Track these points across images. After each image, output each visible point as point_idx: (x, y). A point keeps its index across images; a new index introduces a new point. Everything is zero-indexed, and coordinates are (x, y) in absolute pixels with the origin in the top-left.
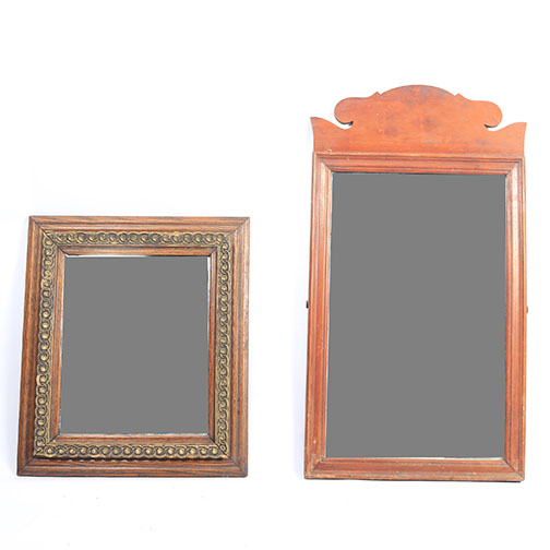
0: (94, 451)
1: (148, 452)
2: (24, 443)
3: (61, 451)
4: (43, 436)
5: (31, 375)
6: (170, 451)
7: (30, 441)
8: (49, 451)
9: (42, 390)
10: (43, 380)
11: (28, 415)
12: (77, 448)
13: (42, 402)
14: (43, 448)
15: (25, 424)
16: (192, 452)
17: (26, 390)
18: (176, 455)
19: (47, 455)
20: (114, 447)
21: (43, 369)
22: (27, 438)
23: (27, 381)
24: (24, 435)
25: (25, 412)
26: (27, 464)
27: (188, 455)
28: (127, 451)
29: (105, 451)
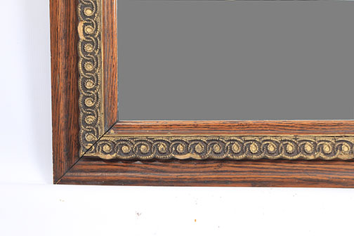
0: (180, 148)
1: (271, 149)
2: (63, 135)
3: (125, 149)
4: (94, 124)
5: (67, 21)
6: (308, 148)
7: (73, 131)
8: (106, 148)
9: (89, 49)
10: (89, 30)
11: (67, 90)
12: (152, 144)
13: (89, 67)
14: (95, 143)
15: (62, 103)
16: (345, 149)
17: (62, 49)
18: (318, 155)
19: (102, 156)
20: (213, 142)
21: (89, 12)
22: (68, 128)
23: (61, 34)
24: (62, 123)
25: (62, 85)
26: (70, 169)
27: (338, 155)
28: (236, 148)
29: (199, 148)
